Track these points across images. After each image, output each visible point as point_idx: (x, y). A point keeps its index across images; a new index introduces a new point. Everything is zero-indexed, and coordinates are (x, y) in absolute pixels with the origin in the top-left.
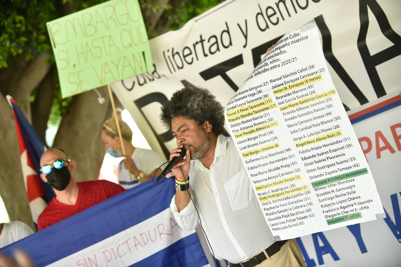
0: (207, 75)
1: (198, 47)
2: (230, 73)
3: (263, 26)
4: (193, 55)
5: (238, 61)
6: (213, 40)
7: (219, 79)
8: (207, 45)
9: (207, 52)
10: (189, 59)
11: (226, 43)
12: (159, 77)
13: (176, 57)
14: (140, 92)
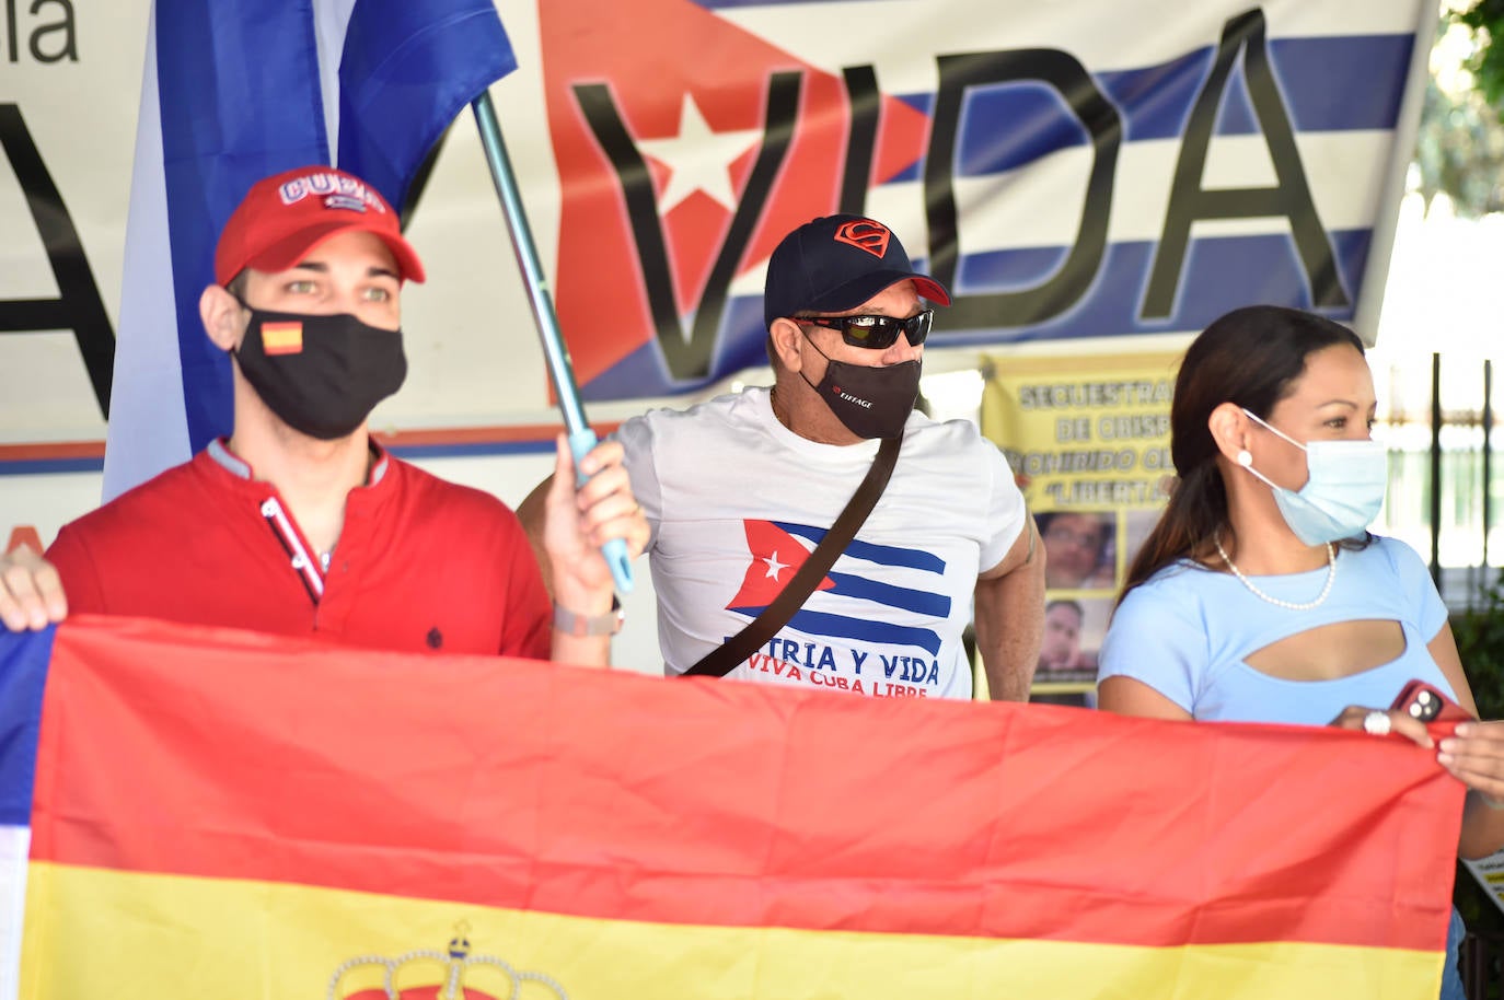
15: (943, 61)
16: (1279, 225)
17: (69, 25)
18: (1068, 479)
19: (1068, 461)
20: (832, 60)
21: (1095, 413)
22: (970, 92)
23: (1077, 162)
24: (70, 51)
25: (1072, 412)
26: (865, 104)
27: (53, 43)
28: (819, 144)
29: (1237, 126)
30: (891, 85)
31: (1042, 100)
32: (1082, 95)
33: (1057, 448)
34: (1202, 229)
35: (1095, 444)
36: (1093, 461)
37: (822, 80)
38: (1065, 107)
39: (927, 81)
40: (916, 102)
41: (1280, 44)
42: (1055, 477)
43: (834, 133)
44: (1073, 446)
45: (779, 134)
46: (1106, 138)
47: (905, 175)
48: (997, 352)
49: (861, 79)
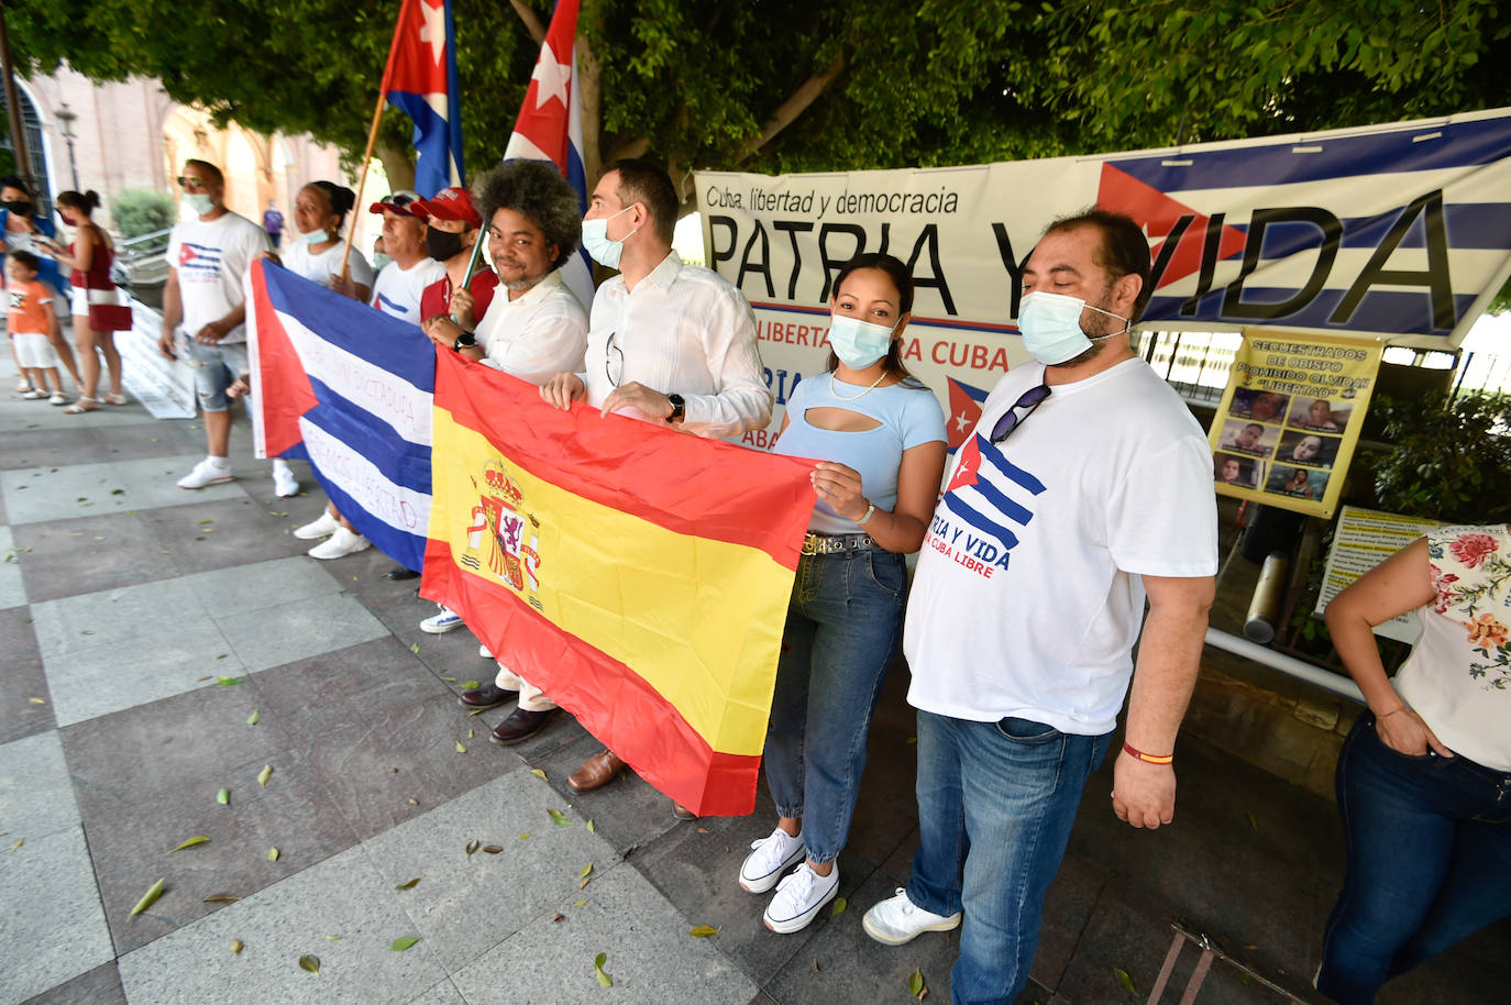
0: (779, 225)
1: (783, 199)
2: (796, 233)
3: (841, 209)
4: (776, 204)
5: (808, 227)
6: (796, 200)
7: (787, 233)
8: (790, 201)
9: (787, 207)
10: (771, 205)
11: (806, 209)
12: (740, 207)
13: (762, 198)
14: (718, 211)
15: (1255, 212)
16: (1426, 290)
17: (956, 202)
18: (1271, 380)
19: (1271, 372)
20: (1208, 213)
21: (1289, 356)
22: (1267, 225)
23: (1313, 254)
24: (954, 209)
25: (1278, 354)
26: (1214, 229)
27: (950, 207)
28: (1194, 242)
29: (1413, 243)
30: (1227, 221)
31: (1311, 229)
32: (1331, 227)
33: (1266, 367)
34: (1373, 287)
35: (1286, 368)
36: (1284, 374)
37: (1202, 218)
38: (1321, 232)
39: (1247, 219)
40: (1240, 228)
41: (1449, 206)
42: (1263, 378)
43: (1200, 239)
44: (1274, 367)
45: (1174, 238)
46: (1329, 246)
47: (1235, 257)
48: (1250, 327)
49: (1218, 219)
